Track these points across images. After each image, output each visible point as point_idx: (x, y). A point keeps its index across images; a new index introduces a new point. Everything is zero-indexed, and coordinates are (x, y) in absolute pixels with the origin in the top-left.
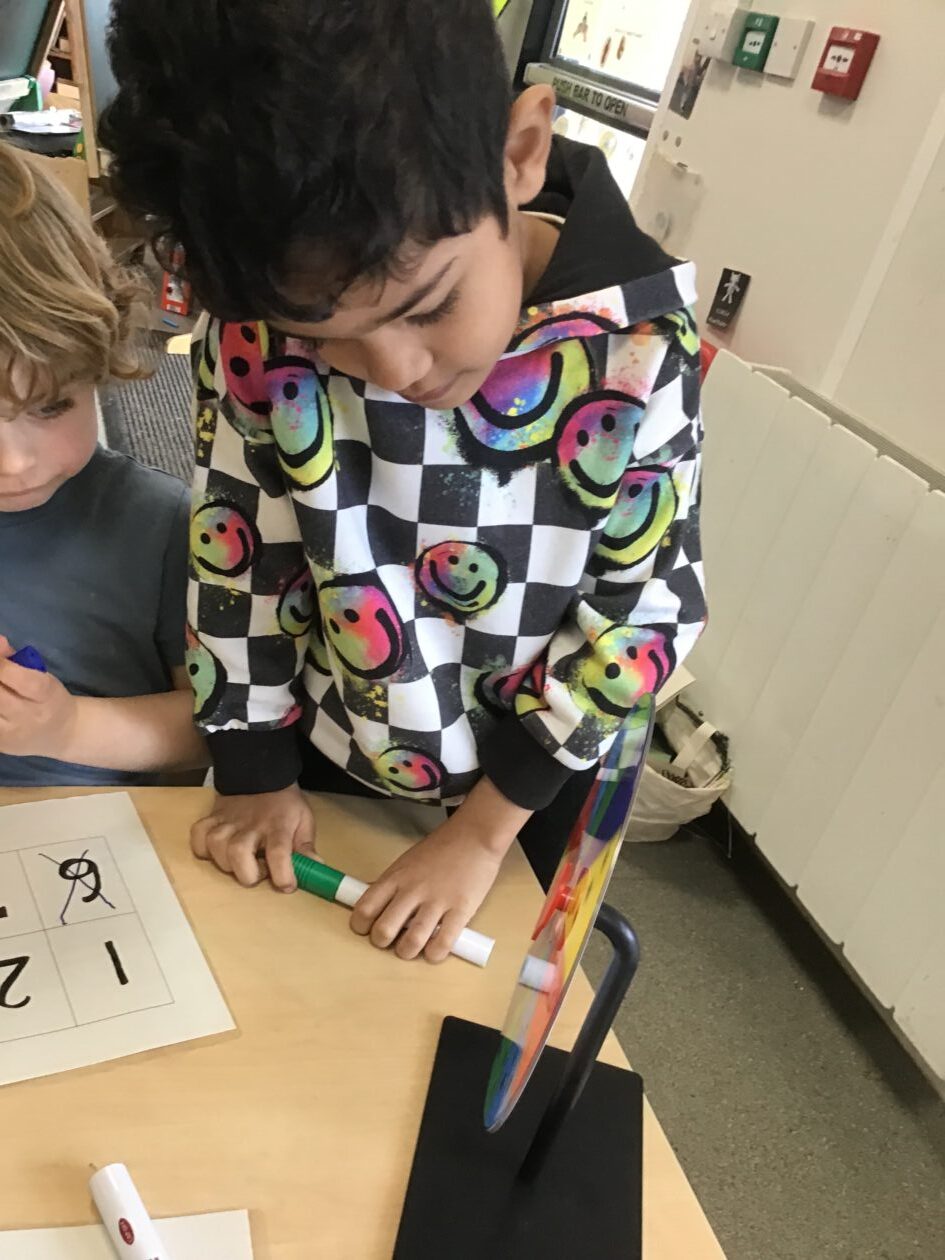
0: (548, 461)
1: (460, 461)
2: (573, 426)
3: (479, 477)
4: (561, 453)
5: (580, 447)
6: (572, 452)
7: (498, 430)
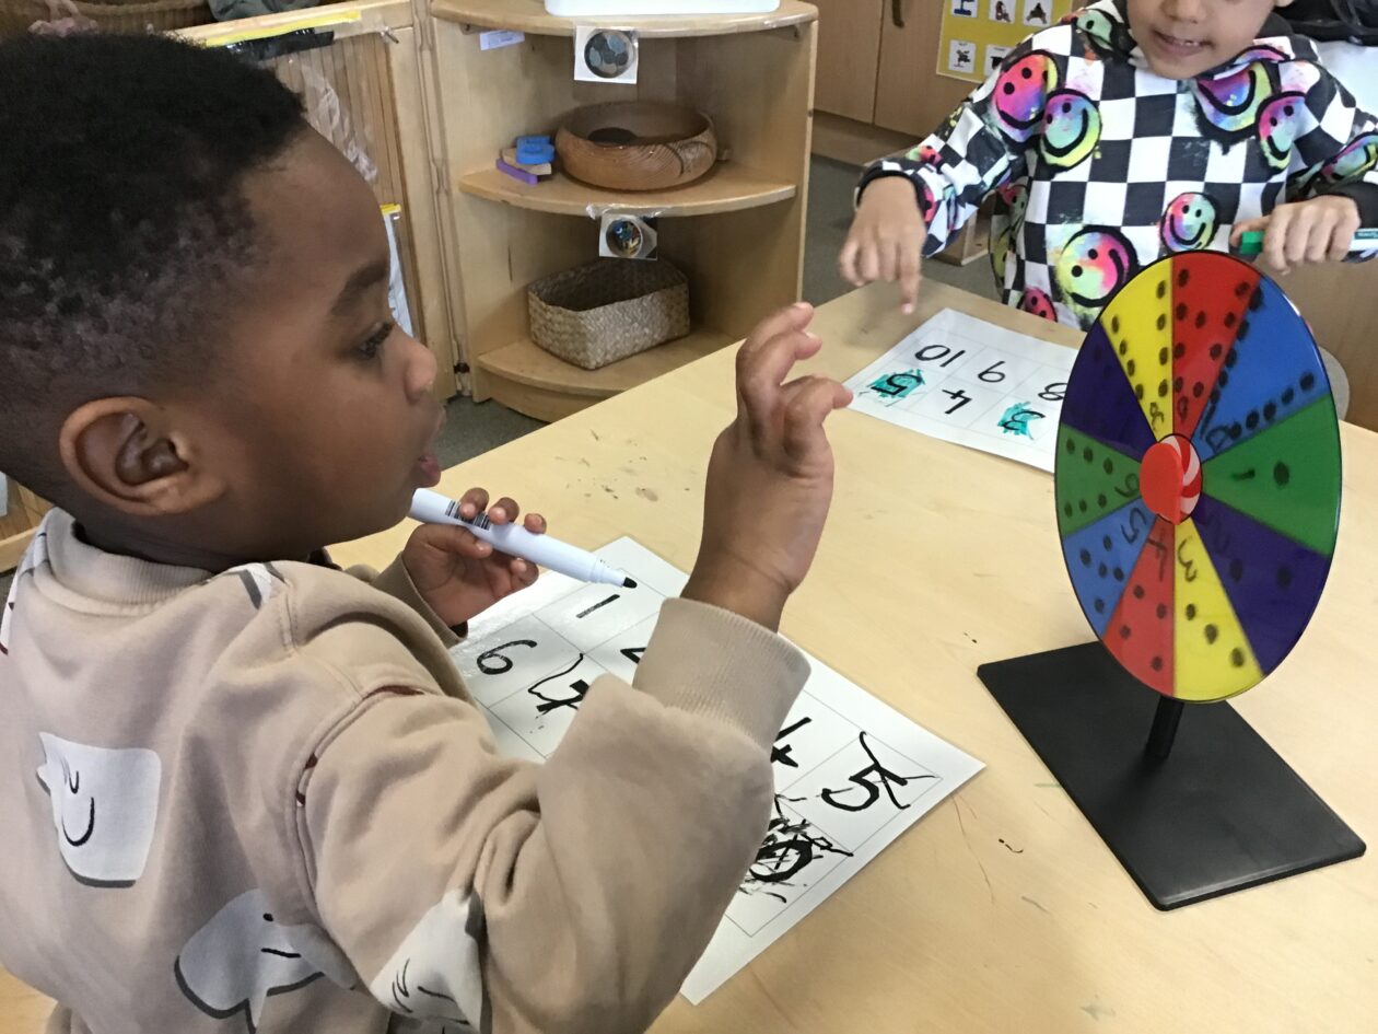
0: (1253, 137)
1: (1197, 134)
2: (1266, 115)
3: (1208, 146)
4: (1262, 131)
5: (1272, 128)
6: (1268, 131)
7: (1222, 115)
